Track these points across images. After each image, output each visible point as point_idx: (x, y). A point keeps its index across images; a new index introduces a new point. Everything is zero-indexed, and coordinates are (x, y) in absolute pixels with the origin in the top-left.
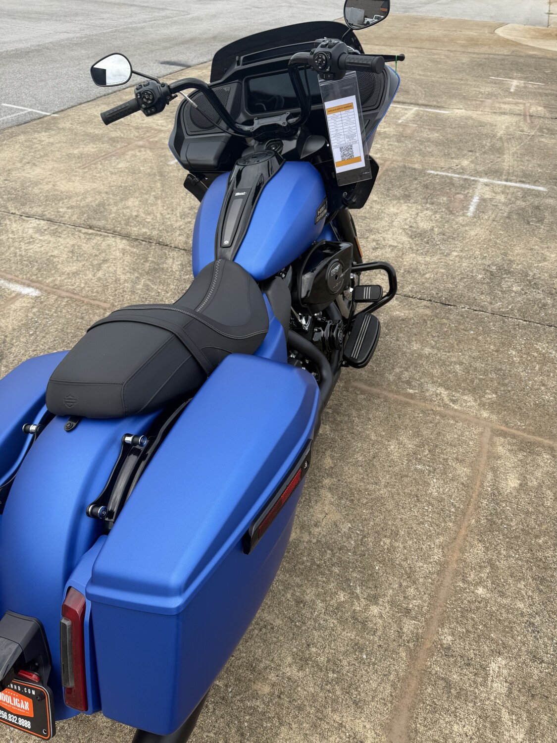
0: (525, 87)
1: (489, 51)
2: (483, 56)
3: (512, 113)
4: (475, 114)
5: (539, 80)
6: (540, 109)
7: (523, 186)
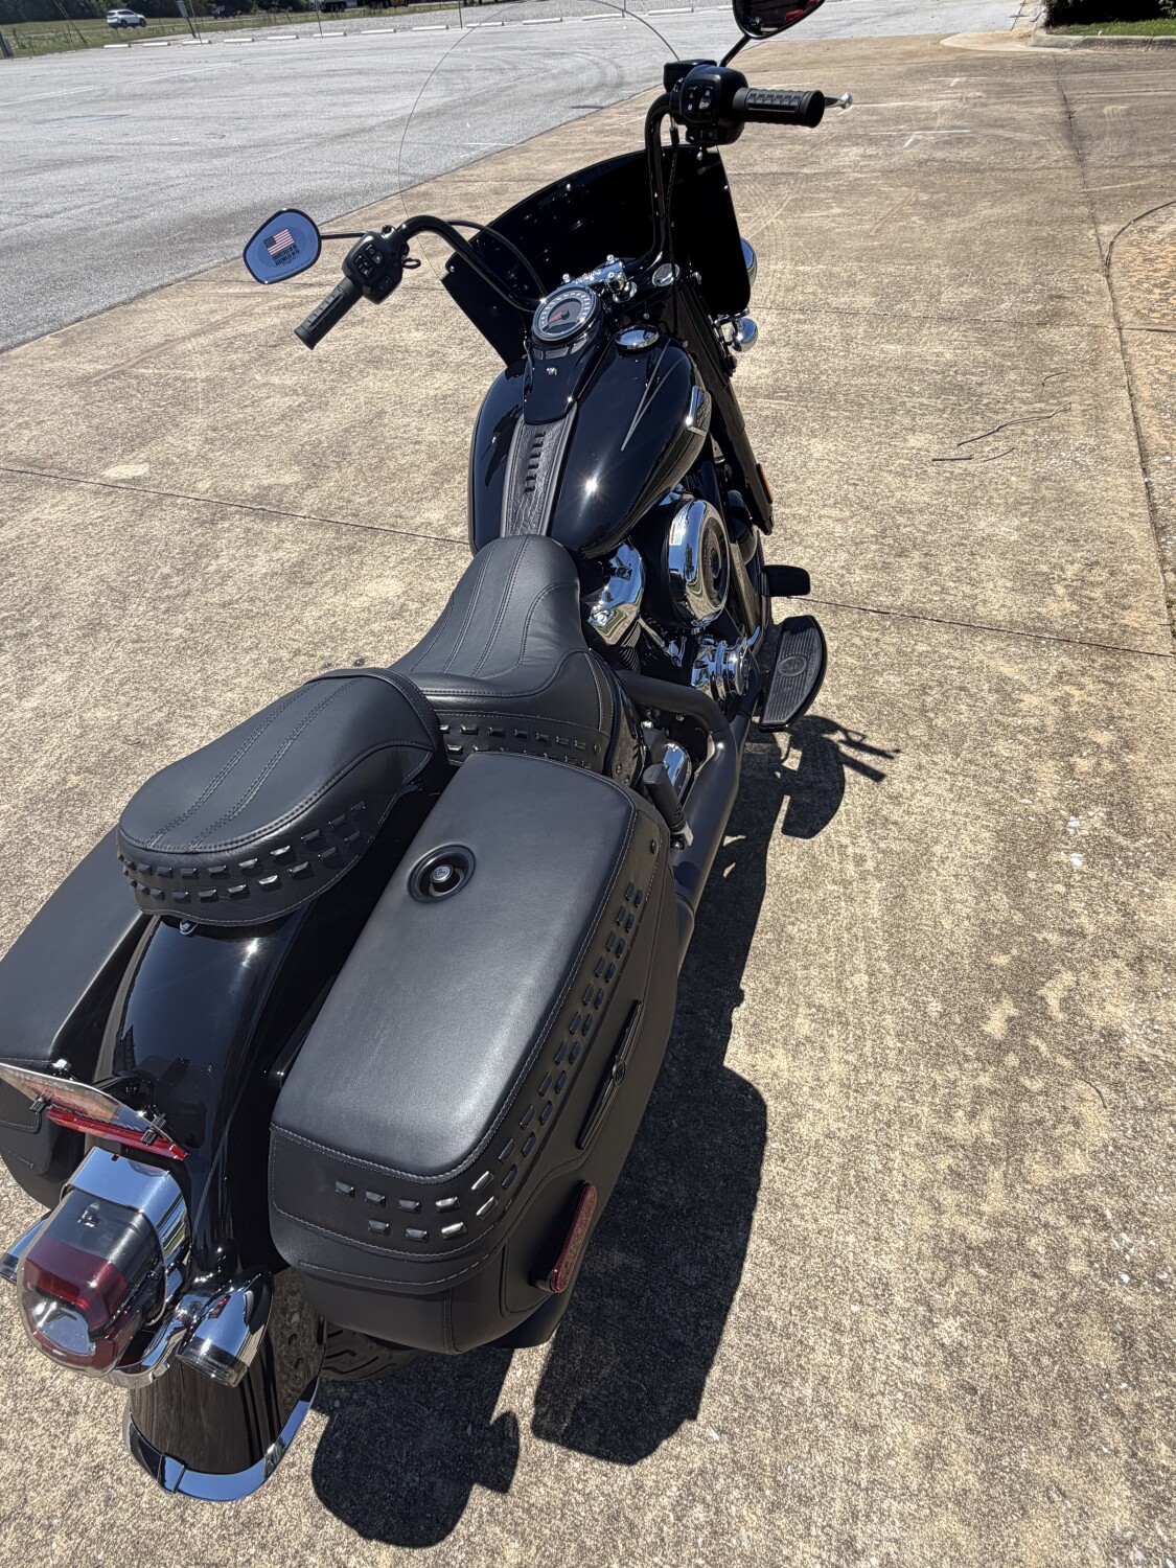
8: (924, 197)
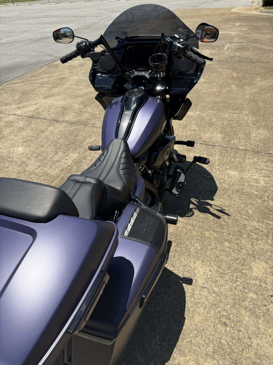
0: (241, 25)
1: (229, 16)
2: (226, 18)
3: (236, 31)
4: (225, 32)
5: (247, 22)
6: (246, 29)
7: (239, 44)
8: (235, 75)
